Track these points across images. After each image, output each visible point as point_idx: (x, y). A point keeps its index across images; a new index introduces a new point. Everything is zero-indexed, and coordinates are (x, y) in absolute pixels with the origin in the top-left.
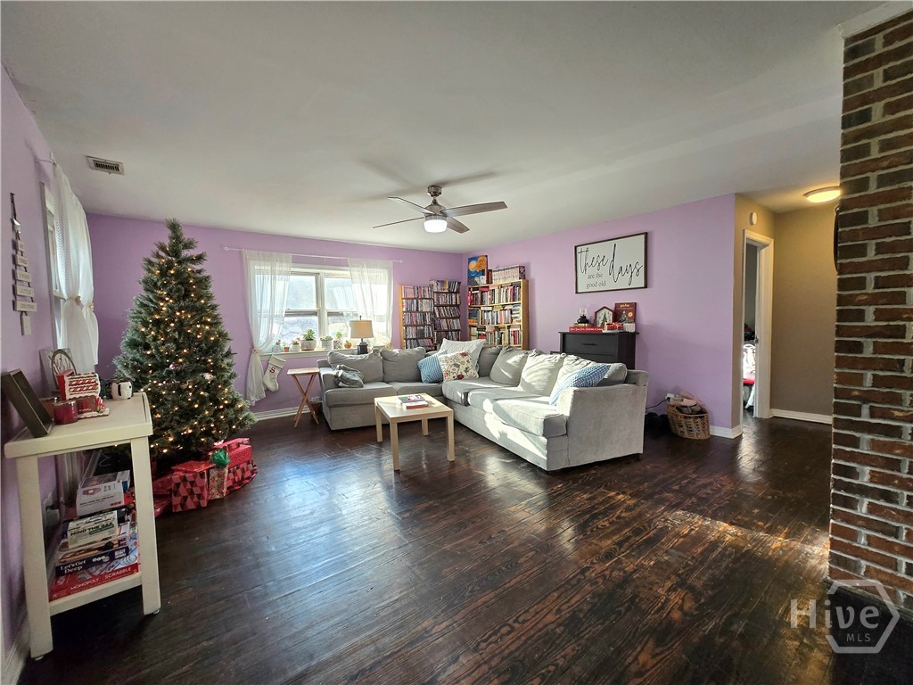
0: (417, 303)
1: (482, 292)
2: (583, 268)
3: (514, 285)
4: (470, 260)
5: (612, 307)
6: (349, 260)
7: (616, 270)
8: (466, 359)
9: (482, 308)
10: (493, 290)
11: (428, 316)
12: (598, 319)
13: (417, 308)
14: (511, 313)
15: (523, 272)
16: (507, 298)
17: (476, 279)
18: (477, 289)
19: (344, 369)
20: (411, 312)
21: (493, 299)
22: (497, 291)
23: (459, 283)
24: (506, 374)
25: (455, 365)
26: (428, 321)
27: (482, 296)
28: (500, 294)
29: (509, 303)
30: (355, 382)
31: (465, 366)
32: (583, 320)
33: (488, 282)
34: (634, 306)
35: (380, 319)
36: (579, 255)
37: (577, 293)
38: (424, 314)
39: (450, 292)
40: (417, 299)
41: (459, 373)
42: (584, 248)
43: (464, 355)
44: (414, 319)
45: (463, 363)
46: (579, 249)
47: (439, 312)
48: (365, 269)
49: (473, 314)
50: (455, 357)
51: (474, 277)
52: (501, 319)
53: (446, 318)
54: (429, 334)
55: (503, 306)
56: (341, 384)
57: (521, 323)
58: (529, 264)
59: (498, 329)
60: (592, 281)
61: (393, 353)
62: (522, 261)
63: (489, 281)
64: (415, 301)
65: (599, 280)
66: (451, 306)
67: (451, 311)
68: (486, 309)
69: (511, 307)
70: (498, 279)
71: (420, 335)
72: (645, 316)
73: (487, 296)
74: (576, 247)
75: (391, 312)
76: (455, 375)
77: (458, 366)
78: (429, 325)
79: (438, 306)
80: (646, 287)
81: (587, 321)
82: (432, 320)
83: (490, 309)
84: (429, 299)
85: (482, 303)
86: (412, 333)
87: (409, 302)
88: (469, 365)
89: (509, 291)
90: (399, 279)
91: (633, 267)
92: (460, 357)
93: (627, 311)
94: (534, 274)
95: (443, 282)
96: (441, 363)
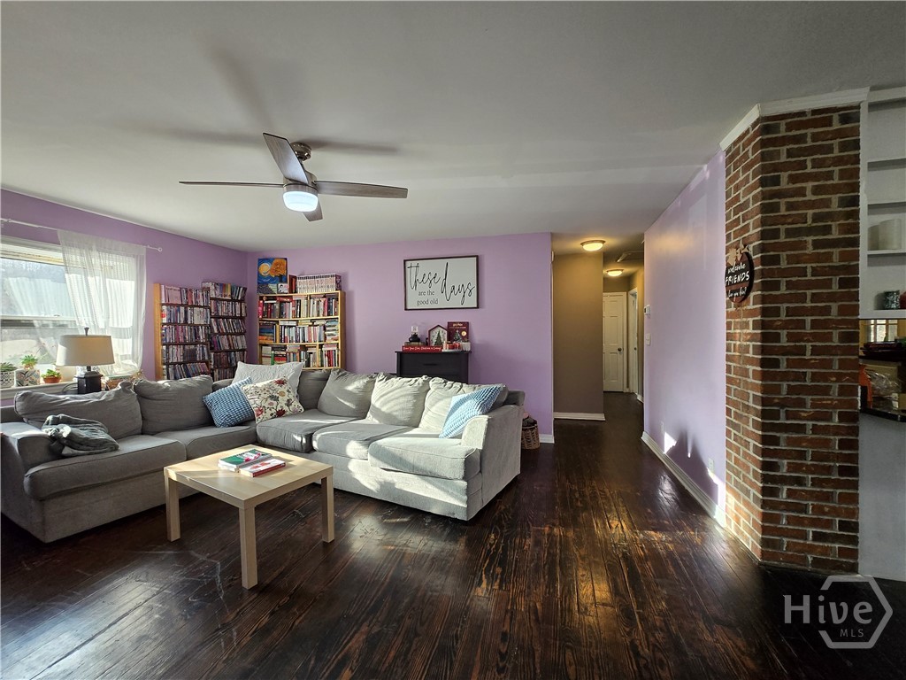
0: (186, 312)
1: (281, 302)
2: (413, 283)
3: (328, 297)
4: (262, 261)
5: (445, 325)
6: (60, 232)
7: (449, 289)
8: (284, 389)
9: (281, 323)
10: (299, 301)
11: (201, 332)
12: (431, 338)
13: (186, 319)
14: (325, 330)
15: (339, 282)
16: (318, 312)
17: (271, 286)
18: (274, 298)
19: (67, 422)
20: (175, 324)
21: (297, 314)
22: (304, 302)
23: (245, 289)
24: (347, 404)
25: (272, 397)
26: (202, 338)
27: (281, 308)
28: (308, 306)
29: (321, 317)
30: (102, 443)
31: (286, 398)
32: (415, 338)
33: (291, 291)
34: (466, 325)
35: (121, 333)
36: (408, 270)
37: (406, 309)
38: (195, 328)
39: (233, 300)
40: (186, 306)
41: (279, 408)
42: (414, 263)
43: (281, 383)
44: (181, 334)
45: (282, 394)
46: (408, 264)
47: (218, 325)
48: (95, 253)
49: (267, 329)
50: (270, 386)
51: (267, 283)
52: (310, 336)
53: (227, 334)
54: (203, 355)
55: (313, 321)
56: (67, 451)
57: (339, 342)
58: (346, 274)
59: (304, 348)
60: (423, 298)
61: (159, 386)
62: (338, 270)
63: (293, 289)
64: (182, 309)
65: (431, 298)
66: (234, 318)
67: (234, 326)
68: (287, 323)
69: (323, 322)
70: (305, 289)
71: (190, 357)
72: (478, 335)
73: (290, 308)
74: (405, 261)
75: (142, 323)
76: (273, 411)
77: (276, 399)
78: (203, 343)
79: (217, 317)
80: (478, 307)
81: (418, 340)
82: (208, 336)
83: (294, 324)
84: (203, 307)
85: (281, 315)
86: (177, 354)
87: (173, 309)
88: (291, 396)
89: (321, 304)
90: (156, 275)
91: (465, 287)
92: (277, 386)
93: (461, 331)
94: (352, 285)
95: (223, 286)
96: (249, 397)
